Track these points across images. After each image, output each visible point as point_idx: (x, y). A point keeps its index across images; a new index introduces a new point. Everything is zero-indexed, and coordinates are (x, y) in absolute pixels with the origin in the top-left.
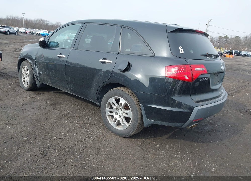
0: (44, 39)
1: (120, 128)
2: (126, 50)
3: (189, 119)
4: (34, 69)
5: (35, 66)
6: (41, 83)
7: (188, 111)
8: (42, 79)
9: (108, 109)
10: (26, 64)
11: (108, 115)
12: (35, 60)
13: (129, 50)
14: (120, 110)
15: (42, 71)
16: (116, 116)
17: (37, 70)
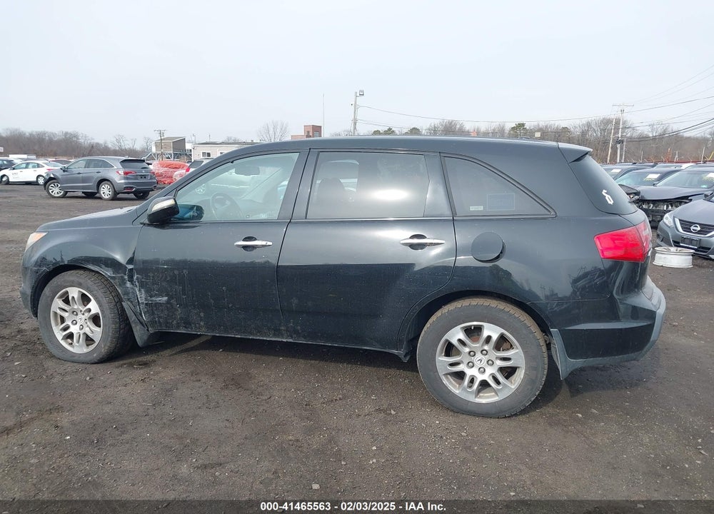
0: (175, 201)
1: (488, 397)
2: (472, 208)
3: (651, 340)
4: (126, 293)
5: (128, 284)
6: (151, 330)
7: (645, 324)
8: (159, 317)
9: (442, 360)
10: (81, 281)
11: (446, 375)
12: (130, 267)
13: (481, 208)
14: (479, 356)
15: (166, 296)
16: (470, 372)
17: (141, 296)
